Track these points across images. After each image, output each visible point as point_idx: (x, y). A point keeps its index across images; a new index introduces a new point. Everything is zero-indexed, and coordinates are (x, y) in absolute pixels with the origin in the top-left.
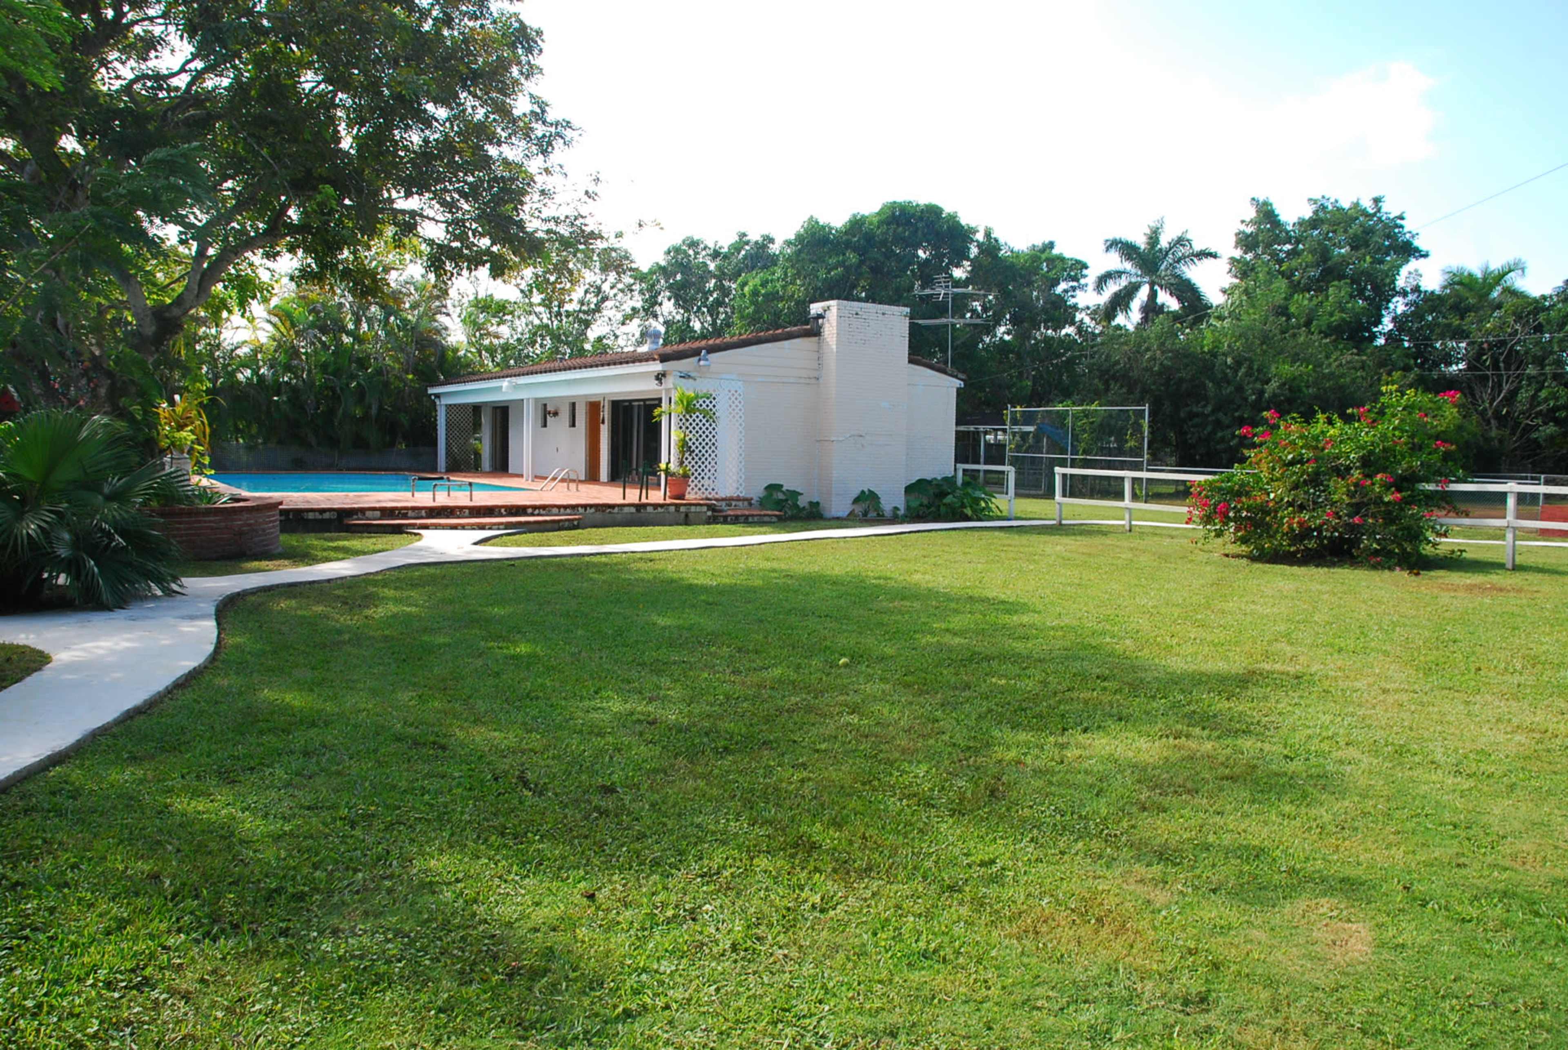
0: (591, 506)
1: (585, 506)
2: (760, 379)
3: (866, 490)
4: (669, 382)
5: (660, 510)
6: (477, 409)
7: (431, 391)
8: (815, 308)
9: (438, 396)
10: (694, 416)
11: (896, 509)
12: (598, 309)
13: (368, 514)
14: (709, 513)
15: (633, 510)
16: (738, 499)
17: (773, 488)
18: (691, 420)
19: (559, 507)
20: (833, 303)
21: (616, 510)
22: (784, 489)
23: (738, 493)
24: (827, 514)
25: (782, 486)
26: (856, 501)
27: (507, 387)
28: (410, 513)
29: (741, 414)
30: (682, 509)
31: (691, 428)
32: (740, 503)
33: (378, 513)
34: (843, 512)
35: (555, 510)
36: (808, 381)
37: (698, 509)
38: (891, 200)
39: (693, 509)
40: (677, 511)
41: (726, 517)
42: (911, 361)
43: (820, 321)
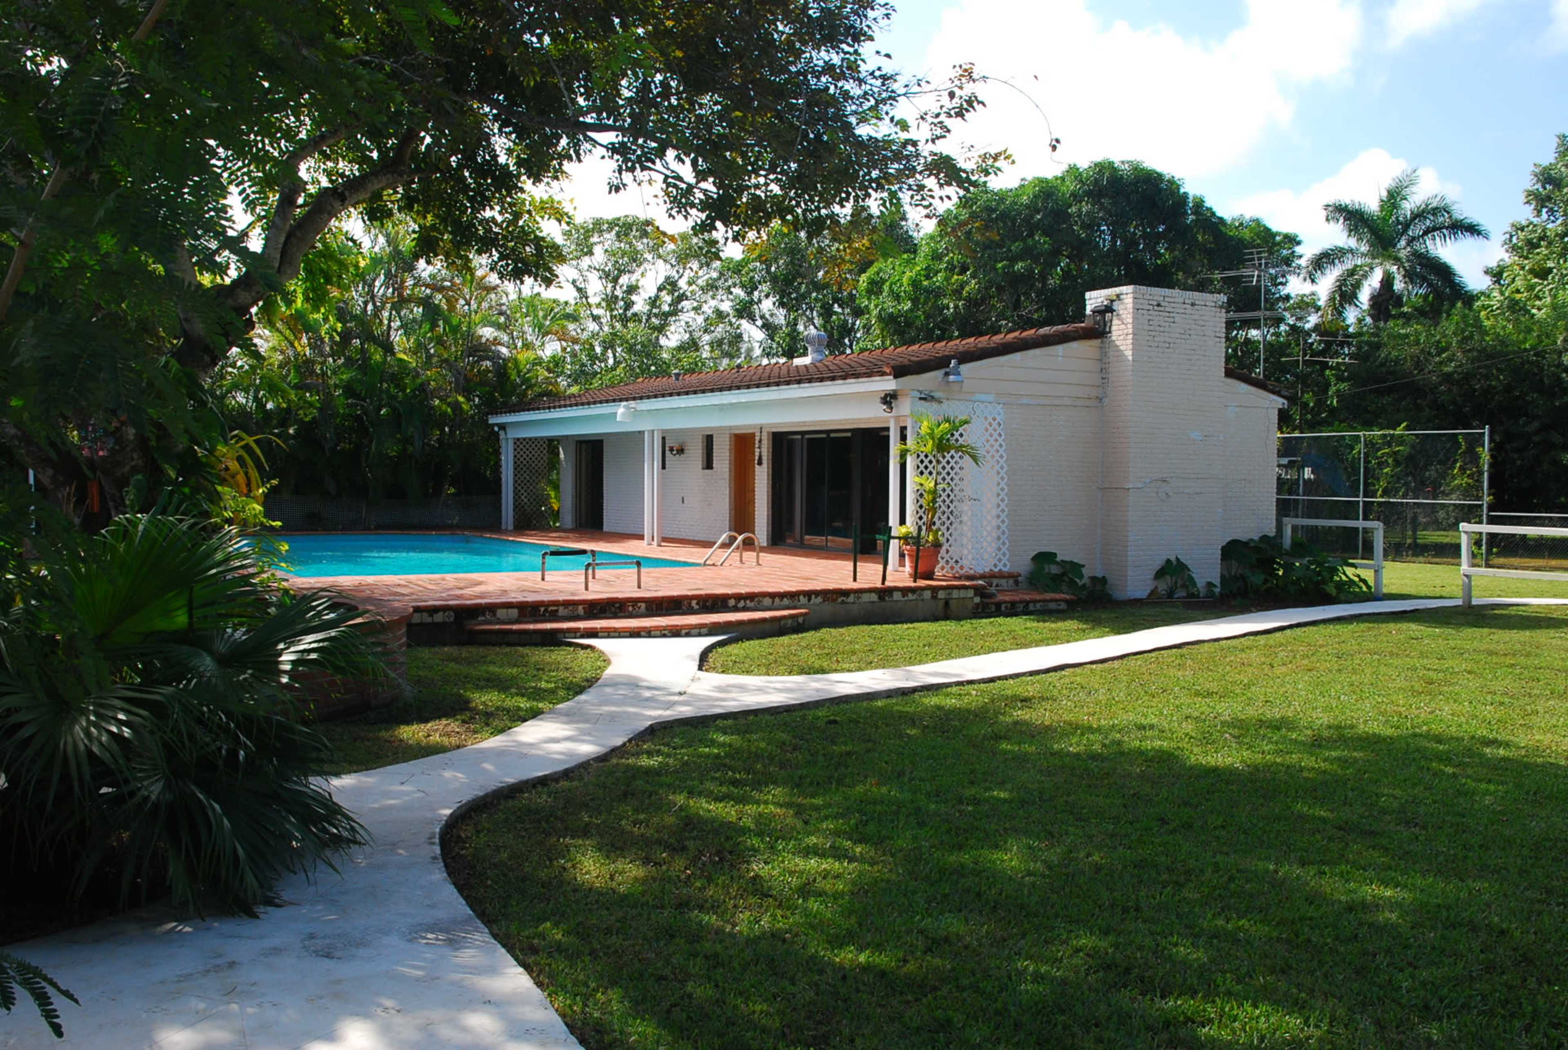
0: (817, 593)
1: (809, 594)
2: (1025, 401)
3: (1173, 559)
4: (904, 407)
5: (911, 596)
6: (552, 444)
7: (493, 420)
8: (1095, 299)
9: (502, 427)
10: (948, 457)
11: (1210, 585)
12: (675, 312)
13: (501, 613)
14: (977, 600)
15: (874, 597)
16: (1001, 575)
17: (1043, 558)
18: (944, 462)
19: (773, 596)
20: (1127, 290)
21: (851, 599)
22: (1059, 559)
23: (1000, 566)
24: (1120, 594)
25: (1055, 555)
26: (1160, 574)
27: (623, 414)
28: (562, 611)
29: (1001, 451)
30: (941, 595)
31: (944, 473)
32: (1003, 582)
33: (514, 612)
34: (1142, 592)
35: (767, 601)
36: (1088, 403)
37: (963, 594)
38: (1099, 159)
39: (955, 594)
40: (934, 597)
41: (998, 605)
42: (1229, 373)
43: (1108, 315)
